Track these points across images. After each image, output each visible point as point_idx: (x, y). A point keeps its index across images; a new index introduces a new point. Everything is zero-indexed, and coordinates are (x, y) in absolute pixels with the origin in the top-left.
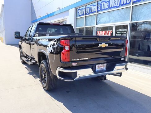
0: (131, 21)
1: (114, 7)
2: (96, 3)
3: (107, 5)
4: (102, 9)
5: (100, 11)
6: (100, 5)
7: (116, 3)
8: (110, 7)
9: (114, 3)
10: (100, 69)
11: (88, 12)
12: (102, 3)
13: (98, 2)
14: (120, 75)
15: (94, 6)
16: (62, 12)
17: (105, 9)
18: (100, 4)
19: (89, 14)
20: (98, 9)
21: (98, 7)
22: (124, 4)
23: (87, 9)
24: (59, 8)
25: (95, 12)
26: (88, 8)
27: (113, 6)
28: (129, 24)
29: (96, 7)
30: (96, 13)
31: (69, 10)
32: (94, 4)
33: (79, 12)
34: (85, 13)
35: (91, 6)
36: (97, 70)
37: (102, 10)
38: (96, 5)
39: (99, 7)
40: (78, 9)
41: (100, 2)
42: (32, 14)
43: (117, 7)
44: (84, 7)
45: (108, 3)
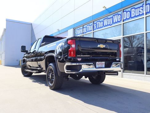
0: (123, 36)
1: (108, 25)
2: (92, 23)
3: (101, 24)
4: (98, 27)
5: (95, 29)
6: (95, 25)
7: (109, 22)
8: (105, 25)
9: (108, 22)
10: (100, 66)
11: (85, 31)
12: (97, 23)
13: (93, 22)
14: (116, 74)
15: (90, 26)
16: (61, 33)
17: (100, 28)
18: (95, 23)
19: (86, 33)
20: (93, 28)
21: (93, 26)
22: (116, 23)
23: (84, 29)
24: (58, 30)
25: (92, 30)
26: (85, 27)
27: (106, 25)
28: (121, 38)
29: (92, 27)
30: (92, 32)
31: (68, 31)
32: (90, 24)
33: (76, 32)
34: (82, 32)
35: (87, 26)
36: (97, 66)
37: (97, 29)
38: (92, 25)
39: (95, 26)
40: (76, 29)
41: (95, 22)
42: (31, 37)
43: (110, 25)
44: (82, 27)
45: (102, 22)
